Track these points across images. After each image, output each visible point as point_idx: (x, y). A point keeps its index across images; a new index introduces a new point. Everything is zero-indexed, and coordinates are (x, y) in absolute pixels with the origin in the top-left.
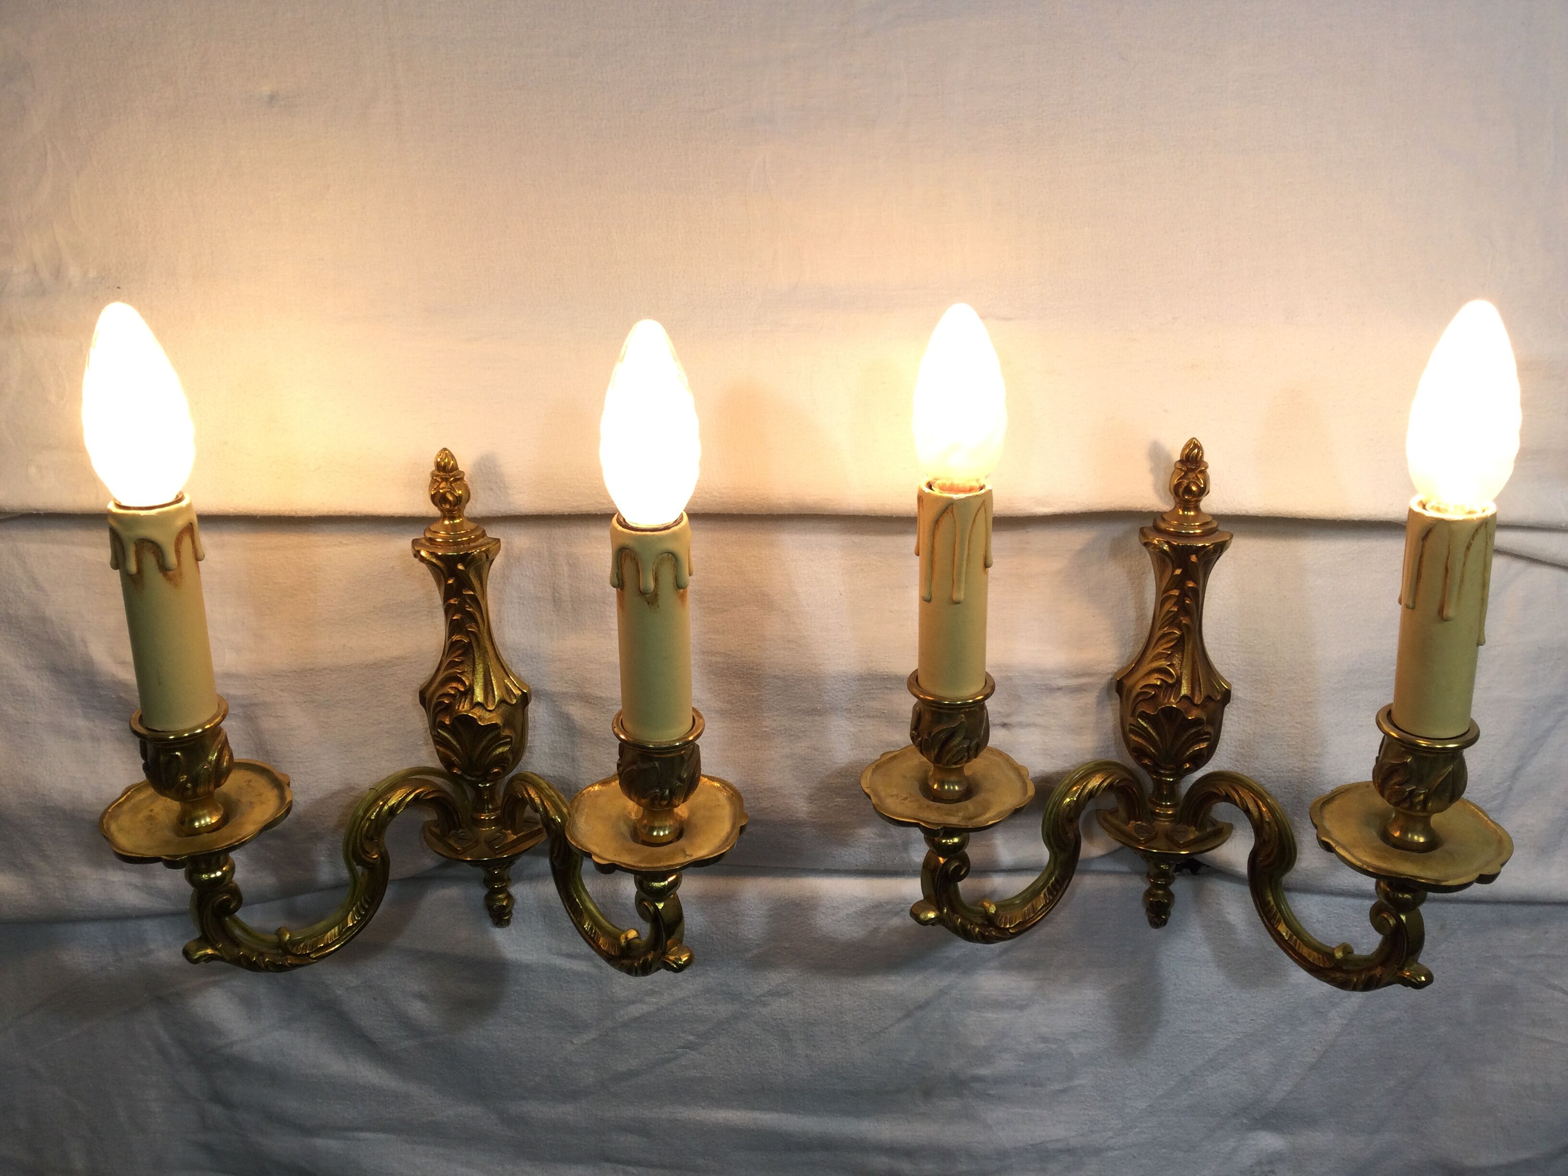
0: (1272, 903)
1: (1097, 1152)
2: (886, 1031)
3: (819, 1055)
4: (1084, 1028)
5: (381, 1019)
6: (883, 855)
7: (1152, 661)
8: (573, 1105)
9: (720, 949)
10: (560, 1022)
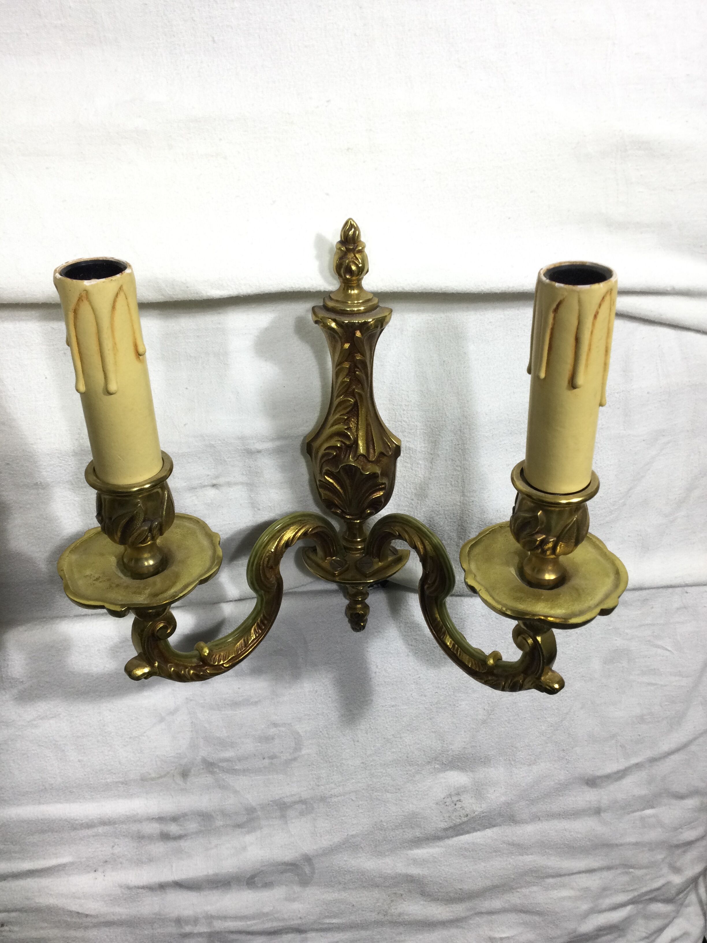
0: (439, 619)
1: (323, 799)
3: (89, 759)
4: (306, 713)
7: (332, 425)
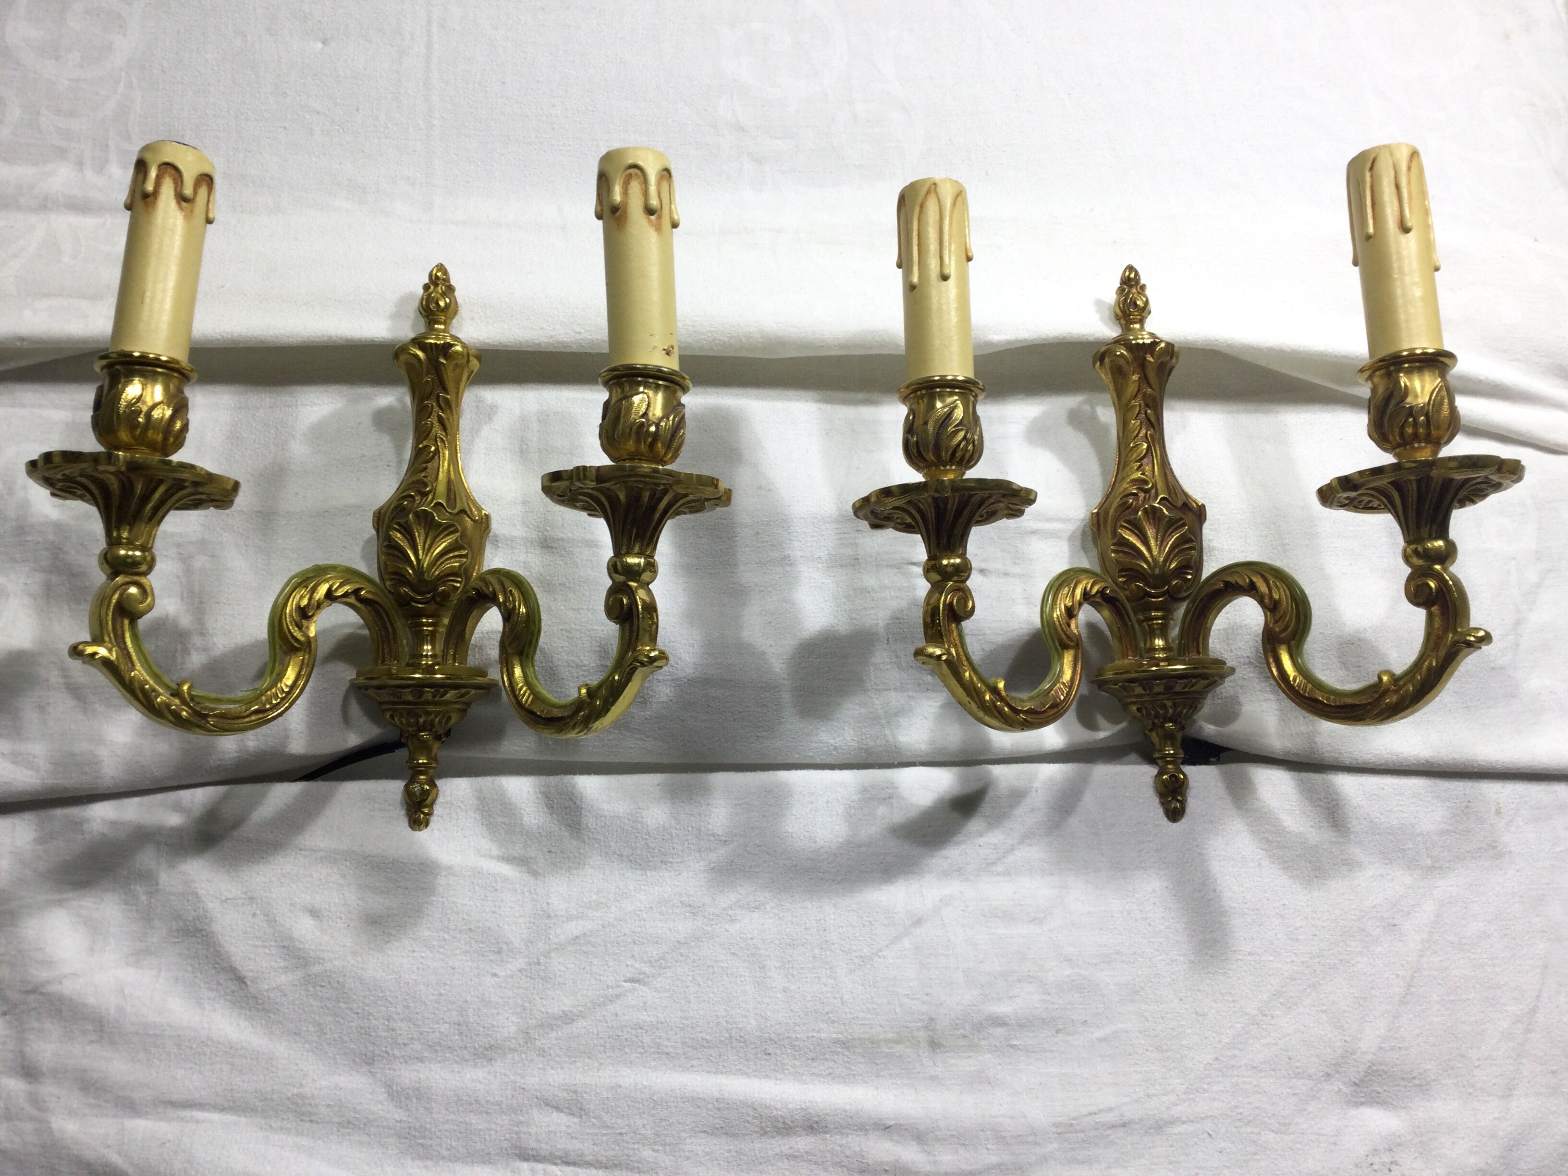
1: (1160, 1126)
2: (880, 954)
3: (799, 989)
5: (257, 943)
8: (485, 1069)
9: (680, 848)
10: (481, 945)
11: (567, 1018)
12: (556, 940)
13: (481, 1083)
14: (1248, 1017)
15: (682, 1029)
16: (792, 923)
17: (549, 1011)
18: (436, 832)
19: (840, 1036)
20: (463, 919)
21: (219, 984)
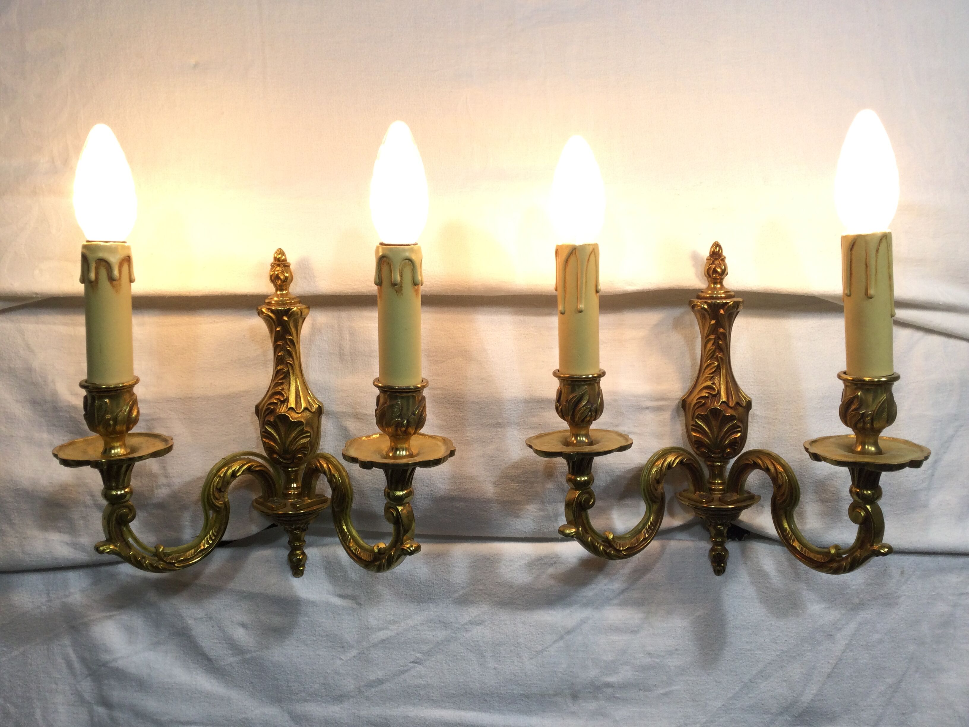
0: (788, 529)
2: (547, 649)
3: (502, 668)
4: (676, 647)
5: (215, 641)
6: (542, 524)
7: (702, 383)
8: (339, 706)
9: (438, 591)
10: (333, 644)
11: (380, 682)
12: (372, 642)
13: (337, 713)
14: (743, 683)
15: (441, 688)
16: (499, 632)
17: (371, 678)
18: (306, 580)
19: (524, 692)
20: (323, 630)
21: (198, 661)
